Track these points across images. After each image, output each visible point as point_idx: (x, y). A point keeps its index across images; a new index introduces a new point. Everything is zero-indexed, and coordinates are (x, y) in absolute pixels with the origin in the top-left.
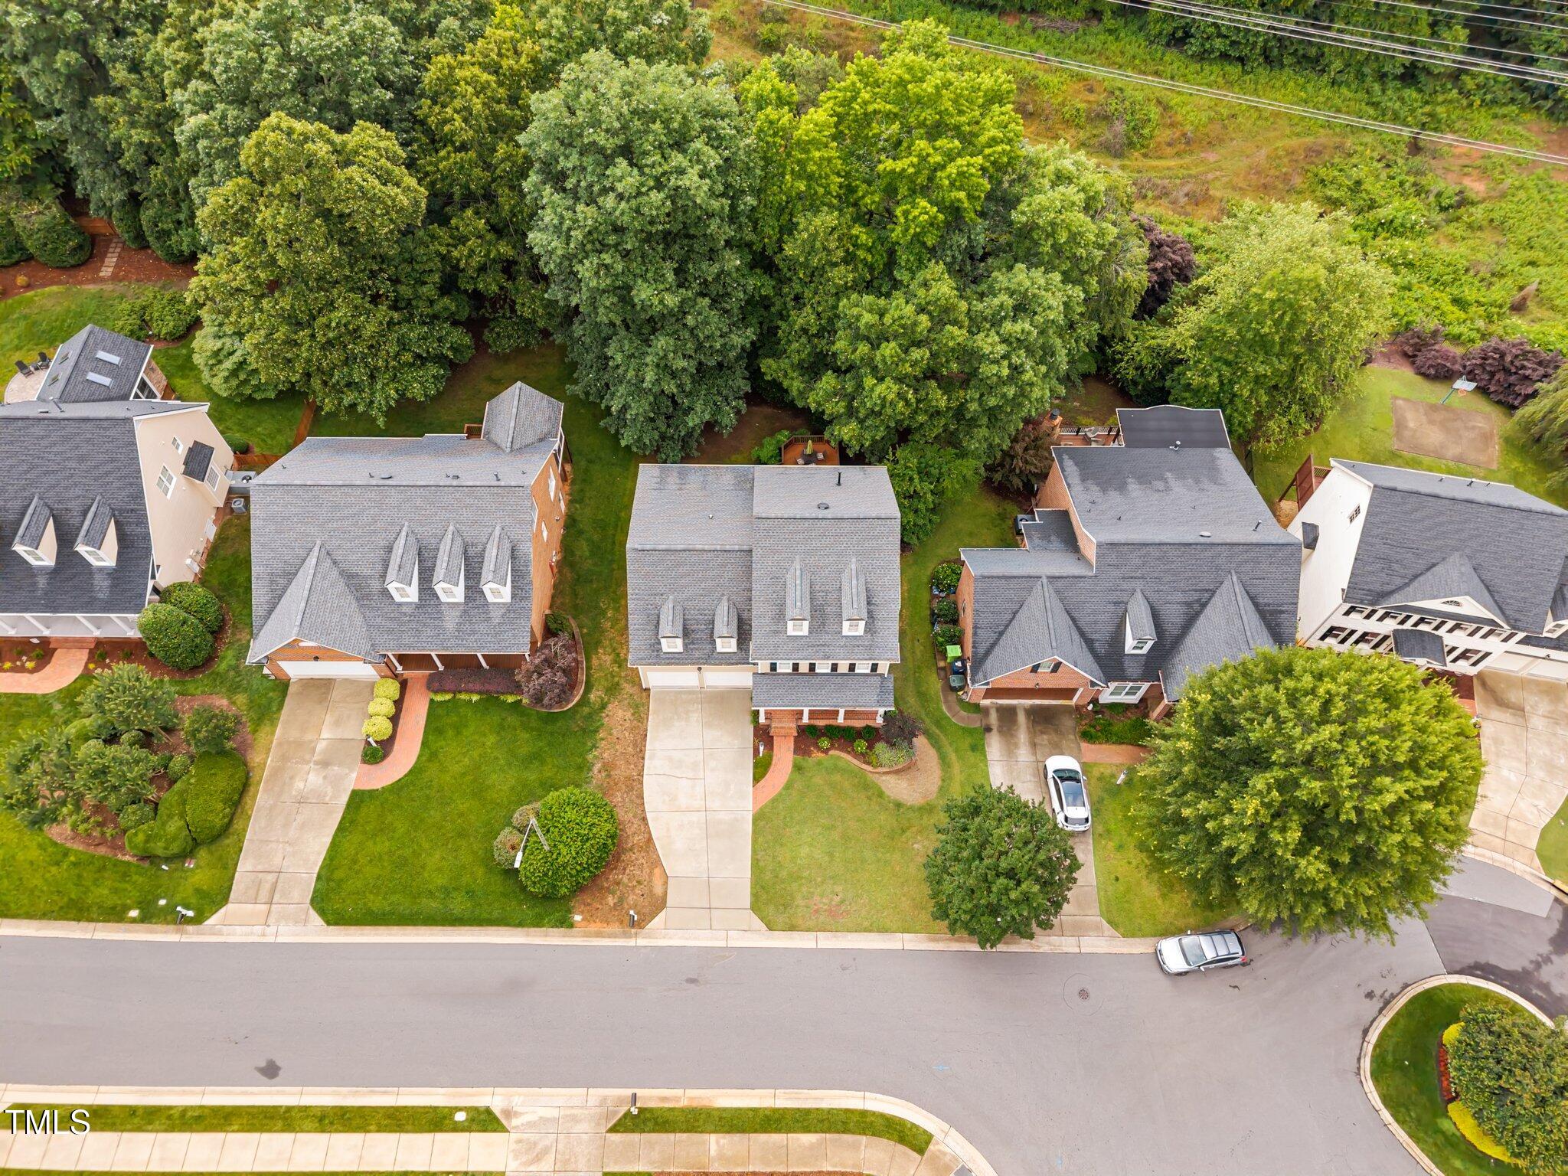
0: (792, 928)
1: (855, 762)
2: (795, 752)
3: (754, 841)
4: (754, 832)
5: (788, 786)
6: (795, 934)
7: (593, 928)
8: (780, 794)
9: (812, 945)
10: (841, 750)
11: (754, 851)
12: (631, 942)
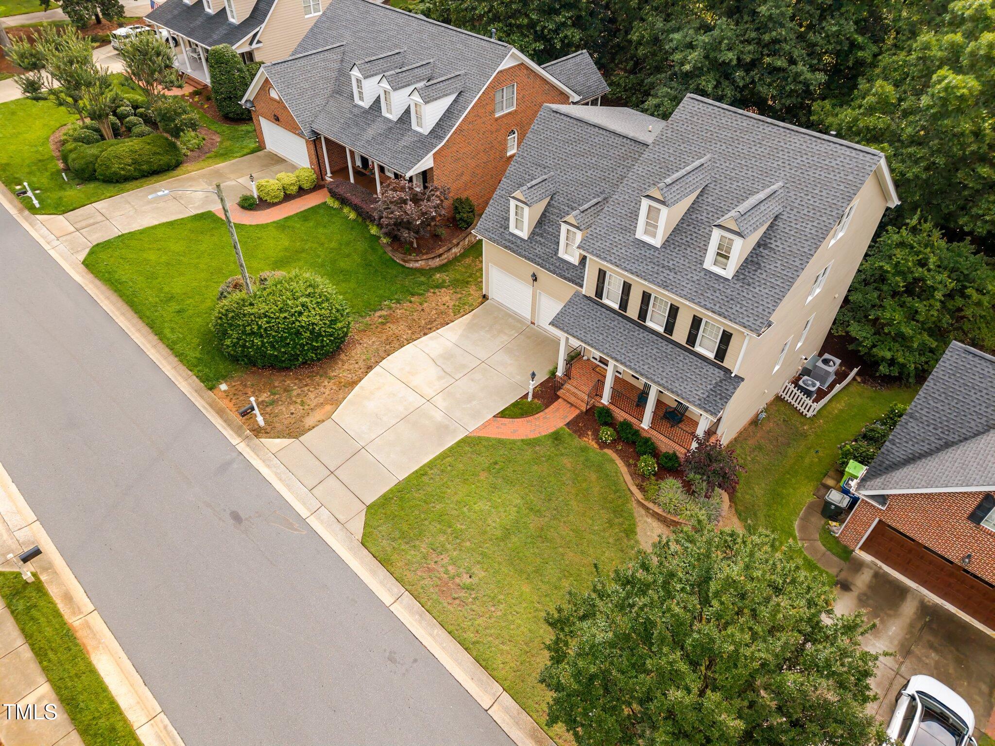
0: (385, 562)
1: (628, 478)
2: (568, 425)
3: (443, 456)
4: (451, 449)
5: (531, 443)
6: (382, 572)
7: (224, 403)
8: (514, 442)
9: (387, 599)
10: (622, 458)
11: (431, 465)
12: (234, 440)
